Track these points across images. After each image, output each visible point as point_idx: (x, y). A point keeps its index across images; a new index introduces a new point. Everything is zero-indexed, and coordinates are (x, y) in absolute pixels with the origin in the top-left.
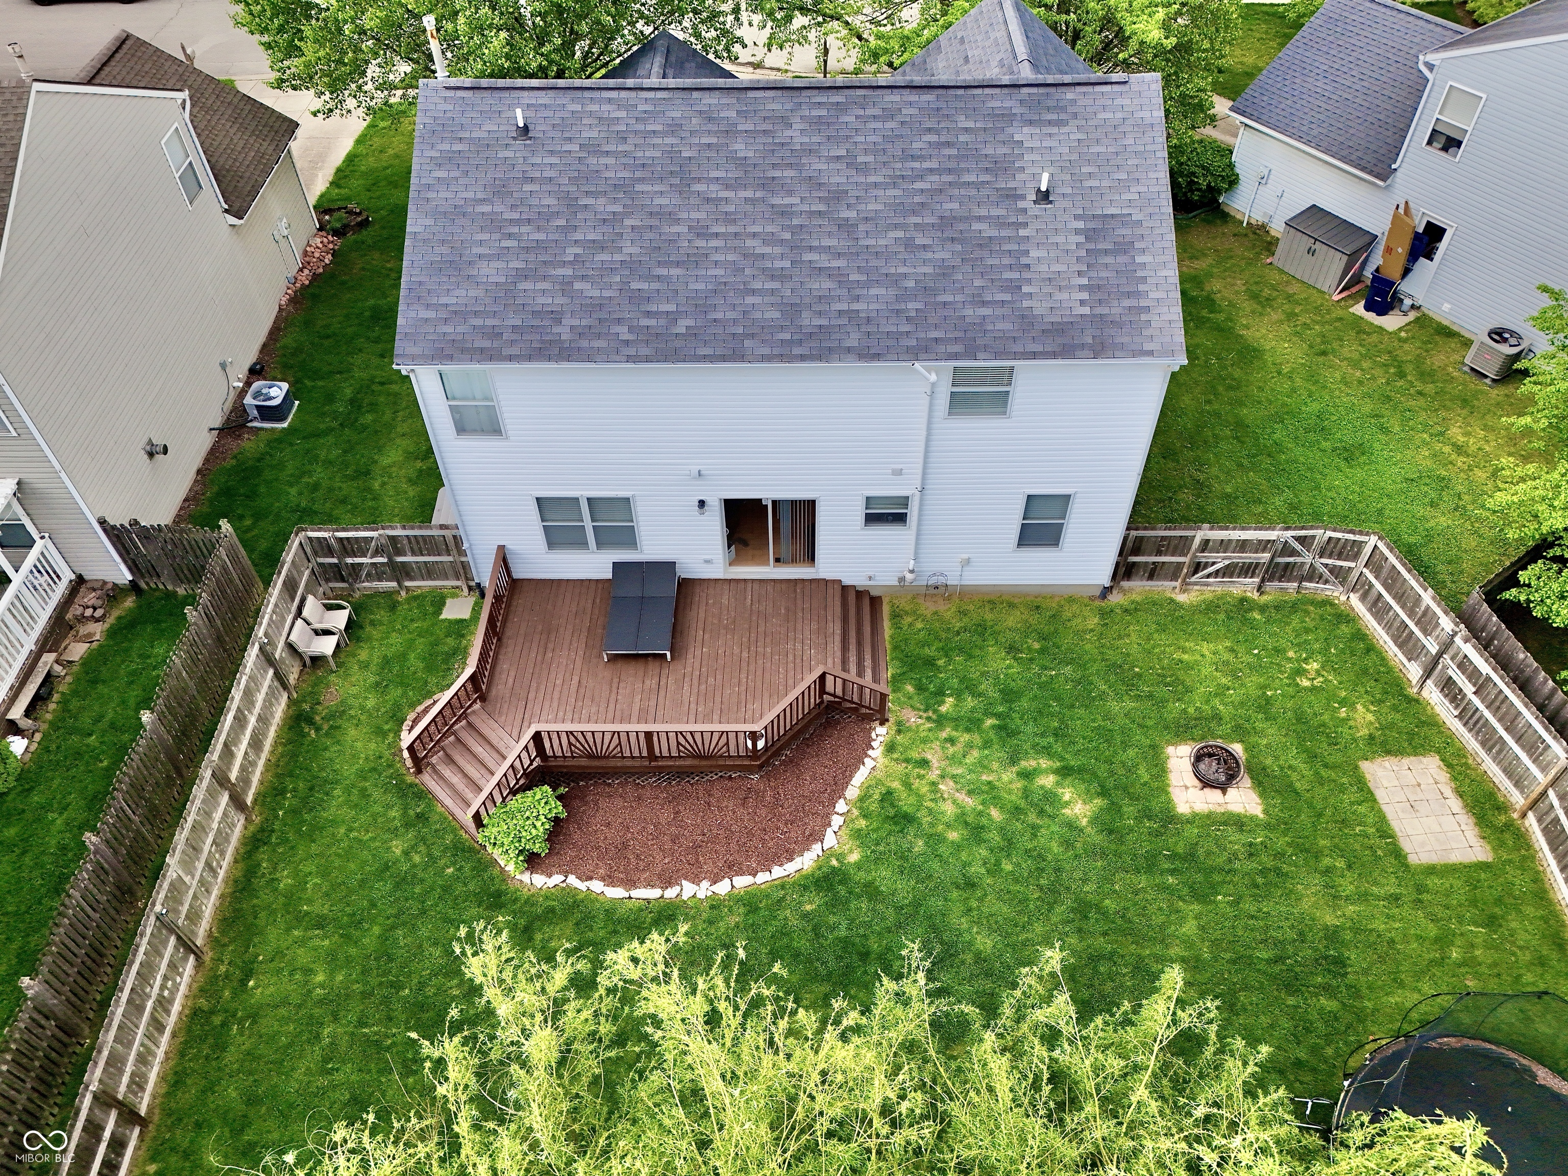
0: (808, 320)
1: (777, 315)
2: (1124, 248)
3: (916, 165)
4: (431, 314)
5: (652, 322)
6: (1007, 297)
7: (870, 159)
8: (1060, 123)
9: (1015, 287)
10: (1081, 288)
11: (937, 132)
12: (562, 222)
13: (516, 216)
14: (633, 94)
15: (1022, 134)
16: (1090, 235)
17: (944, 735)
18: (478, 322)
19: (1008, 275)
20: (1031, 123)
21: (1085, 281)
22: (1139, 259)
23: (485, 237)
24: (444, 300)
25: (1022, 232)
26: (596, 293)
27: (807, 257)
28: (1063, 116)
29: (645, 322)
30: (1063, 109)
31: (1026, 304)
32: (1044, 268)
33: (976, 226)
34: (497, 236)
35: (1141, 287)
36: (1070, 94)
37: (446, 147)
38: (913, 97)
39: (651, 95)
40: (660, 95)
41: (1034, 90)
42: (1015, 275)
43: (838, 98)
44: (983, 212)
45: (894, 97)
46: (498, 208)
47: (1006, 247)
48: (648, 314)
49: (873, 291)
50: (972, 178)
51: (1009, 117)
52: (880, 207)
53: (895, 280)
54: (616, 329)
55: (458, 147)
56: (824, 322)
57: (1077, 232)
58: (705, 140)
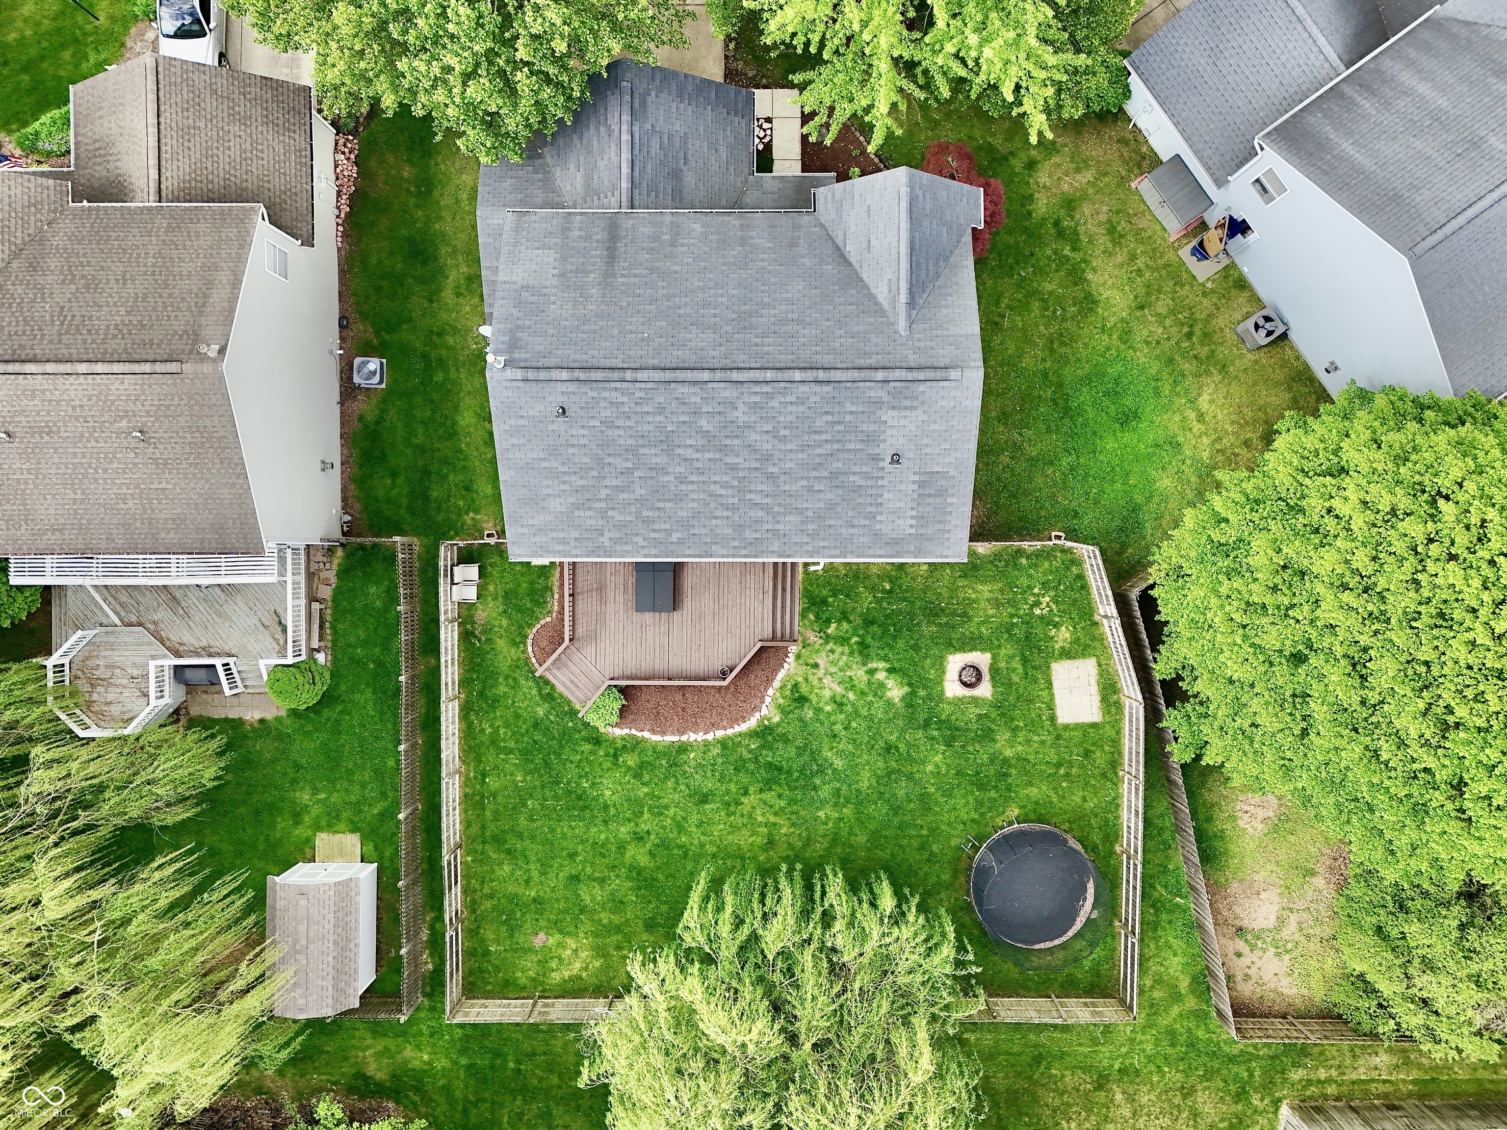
0: (749, 534)
1: (730, 531)
2: (941, 493)
3: (817, 437)
4: (525, 531)
5: (657, 535)
6: (867, 522)
7: (787, 432)
8: (912, 408)
9: (872, 517)
10: (912, 517)
11: (832, 414)
12: (595, 474)
13: (565, 469)
14: (631, 385)
15: (887, 415)
16: (921, 484)
17: (828, 647)
18: (554, 535)
19: (869, 509)
20: (893, 408)
21: (914, 513)
22: (949, 500)
23: (549, 482)
24: (531, 522)
25: (880, 483)
26: (622, 518)
27: (749, 496)
28: (915, 403)
29: (653, 535)
30: (916, 398)
31: (878, 527)
32: (891, 505)
33: (852, 478)
34: (556, 482)
35: (948, 518)
36: (921, 387)
37: (513, 422)
38: (817, 388)
39: (643, 385)
40: (650, 385)
41: (898, 384)
42: (872, 509)
43: (767, 389)
44: (857, 469)
45: (804, 388)
46: (554, 464)
47: (870, 492)
48: (654, 530)
49: (788, 518)
50: (851, 446)
51: (879, 404)
52: (793, 466)
53: (801, 511)
54: (635, 539)
55: (521, 422)
56: (758, 536)
57: (914, 482)
58: (682, 418)
